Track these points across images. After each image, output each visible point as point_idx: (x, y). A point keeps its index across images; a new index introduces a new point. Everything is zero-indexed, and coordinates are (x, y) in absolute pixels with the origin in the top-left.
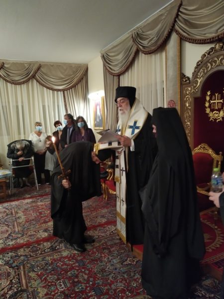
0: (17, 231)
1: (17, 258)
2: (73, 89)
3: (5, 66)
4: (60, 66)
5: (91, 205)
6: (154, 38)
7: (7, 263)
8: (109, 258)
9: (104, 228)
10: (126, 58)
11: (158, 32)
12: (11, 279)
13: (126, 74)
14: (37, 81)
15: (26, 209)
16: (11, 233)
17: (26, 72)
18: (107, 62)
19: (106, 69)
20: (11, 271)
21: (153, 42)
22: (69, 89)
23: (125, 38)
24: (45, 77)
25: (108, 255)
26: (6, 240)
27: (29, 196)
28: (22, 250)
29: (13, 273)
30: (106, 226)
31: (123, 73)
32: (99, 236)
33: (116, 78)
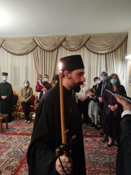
2: (114, 52)
3: (67, 39)
4: (104, 36)
14: (87, 48)
17: (79, 42)
22: (110, 53)
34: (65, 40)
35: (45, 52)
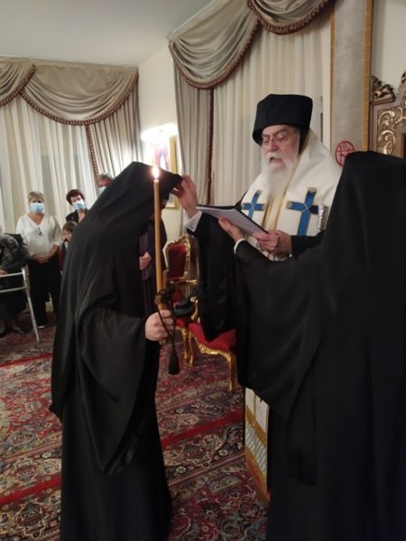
4: (77, 69)
9: (197, 441)
13: (230, 83)
14: (29, 102)
15: (12, 393)
17: (4, 81)
18: (182, 58)
19: (182, 74)
25: (219, 528)
27: (19, 356)
30: (199, 436)
31: (221, 82)
32: (186, 467)
33: (204, 94)
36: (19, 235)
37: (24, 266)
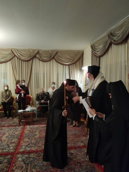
0: (33, 142)
1: (29, 158)
2: (74, 64)
3: (40, 52)
4: (68, 52)
5: (77, 134)
6: (120, 35)
7: (23, 161)
8: (79, 169)
9: (81, 149)
10: (104, 47)
11: (122, 32)
12: (23, 170)
13: (104, 56)
14: (56, 60)
15: (41, 131)
16: (30, 143)
17: (50, 56)
18: (93, 49)
19: (93, 53)
20: (24, 165)
21: (119, 38)
22: (72, 64)
23: (104, 36)
24: (60, 58)
25: (80, 168)
26: (26, 147)
27: (44, 123)
28: (32, 154)
29: (24, 167)
30: (82, 148)
31: (102, 56)
32: (77, 154)
33: (98, 59)
34: (38, 53)
35: (22, 61)
36: (48, 93)
37: (49, 100)
